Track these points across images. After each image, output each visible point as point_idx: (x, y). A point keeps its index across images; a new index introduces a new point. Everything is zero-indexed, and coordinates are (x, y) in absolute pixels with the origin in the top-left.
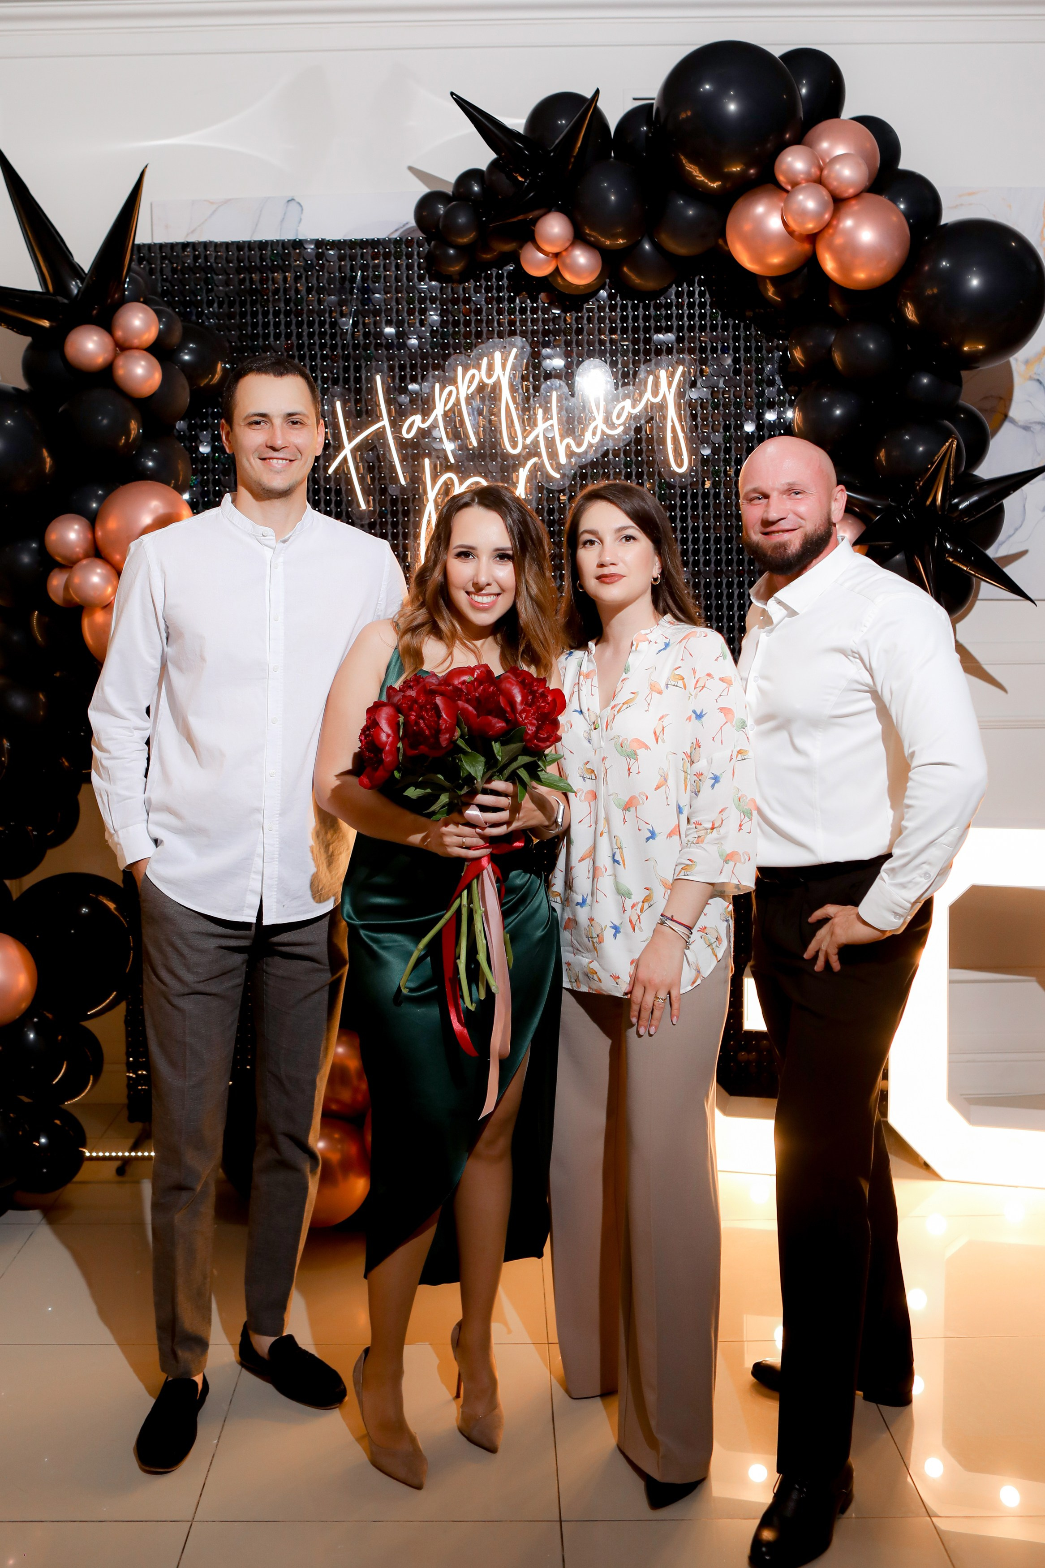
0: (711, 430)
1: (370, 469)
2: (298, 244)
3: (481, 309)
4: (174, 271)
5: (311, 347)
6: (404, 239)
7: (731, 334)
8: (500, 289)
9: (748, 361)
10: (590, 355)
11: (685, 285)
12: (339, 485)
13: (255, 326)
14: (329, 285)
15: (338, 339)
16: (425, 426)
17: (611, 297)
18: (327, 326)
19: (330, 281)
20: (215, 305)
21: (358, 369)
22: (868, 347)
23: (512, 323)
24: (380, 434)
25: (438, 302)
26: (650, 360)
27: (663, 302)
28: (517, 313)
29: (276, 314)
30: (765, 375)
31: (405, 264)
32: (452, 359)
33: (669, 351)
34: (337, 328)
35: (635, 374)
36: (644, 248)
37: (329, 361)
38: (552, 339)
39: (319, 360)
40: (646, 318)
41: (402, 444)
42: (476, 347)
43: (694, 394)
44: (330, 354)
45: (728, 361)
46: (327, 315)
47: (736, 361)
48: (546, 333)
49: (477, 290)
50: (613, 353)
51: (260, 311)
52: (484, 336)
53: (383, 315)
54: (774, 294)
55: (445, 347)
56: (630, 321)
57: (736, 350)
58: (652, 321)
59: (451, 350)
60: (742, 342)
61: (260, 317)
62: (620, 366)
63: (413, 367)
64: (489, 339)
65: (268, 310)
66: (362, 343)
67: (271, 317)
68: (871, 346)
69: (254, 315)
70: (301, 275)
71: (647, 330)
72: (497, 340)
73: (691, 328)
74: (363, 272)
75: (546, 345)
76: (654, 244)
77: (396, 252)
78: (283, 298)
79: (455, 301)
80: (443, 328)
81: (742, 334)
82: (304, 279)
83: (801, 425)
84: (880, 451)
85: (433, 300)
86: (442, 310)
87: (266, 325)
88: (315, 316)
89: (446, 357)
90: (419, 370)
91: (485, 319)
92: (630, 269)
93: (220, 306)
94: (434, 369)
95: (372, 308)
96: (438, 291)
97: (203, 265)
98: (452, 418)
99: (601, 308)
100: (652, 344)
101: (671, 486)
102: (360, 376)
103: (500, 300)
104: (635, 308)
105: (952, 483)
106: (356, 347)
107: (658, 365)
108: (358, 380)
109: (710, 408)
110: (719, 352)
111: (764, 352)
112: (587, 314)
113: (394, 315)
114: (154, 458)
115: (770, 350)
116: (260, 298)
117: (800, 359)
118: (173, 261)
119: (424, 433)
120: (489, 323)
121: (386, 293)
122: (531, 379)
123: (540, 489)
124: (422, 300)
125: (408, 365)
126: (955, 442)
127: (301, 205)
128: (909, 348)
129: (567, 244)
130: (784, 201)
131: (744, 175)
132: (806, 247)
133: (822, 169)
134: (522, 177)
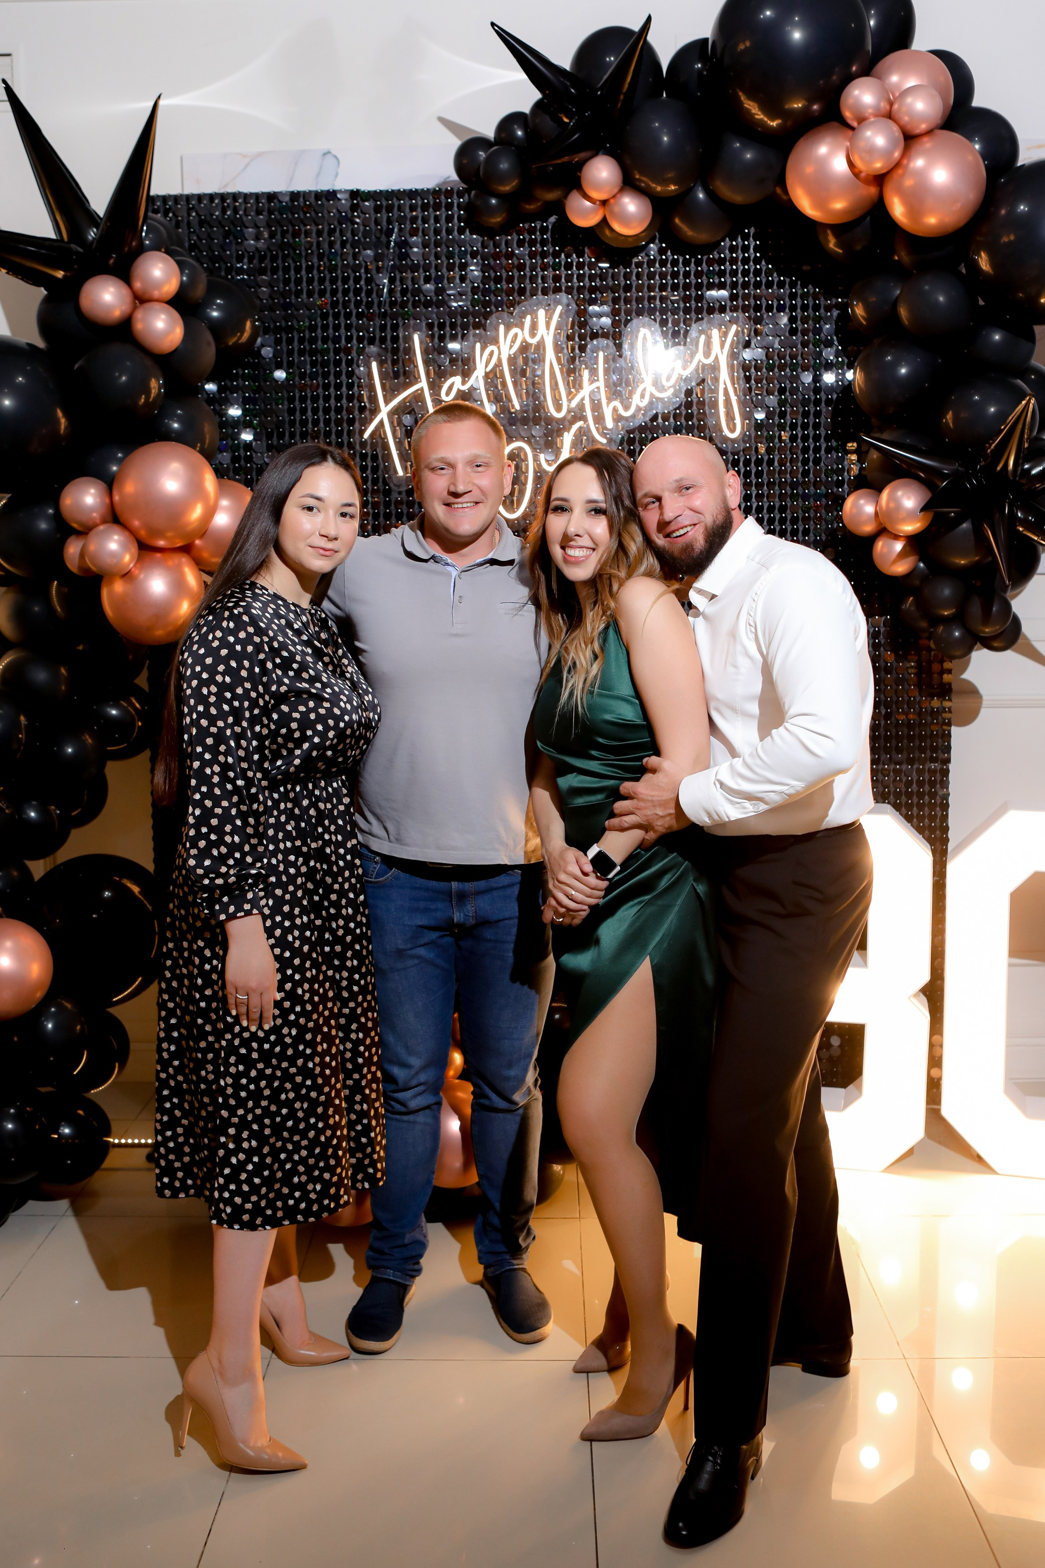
0: (765, 393)
2: (331, 195)
3: (524, 264)
4: (202, 223)
5: (346, 304)
6: (443, 190)
7: (788, 292)
8: (544, 243)
9: (805, 320)
10: (639, 313)
11: (739, 239)
12: (375, 450)
13: (287, 282)
14: (365, 238)
15: (374, 296)
17: (662, 251)
18: (362, 282)
19: (366, 234)
20: (246, 260)
21: (395, 328)
22: (937, 301)
23: (557, 279)
25: (479, 257)
26: (702, 319)
27: (717, 256)
28: (563, 269)
29: (309, 269)
30: (822, 335)
31: (444, 216)
33: (722, 309)
34: (373, 285)
35: (686, 332)
36: (697, 197)
37: (365, 319)
38: (599, 296)
39: (354, 318)
40: (698, 275)
42: (519, 304)
43: (747, 355)
44: (366, 311)
45: (784, 320)
46: (363, 271)
47: (792, 320)
48: (592, 290)
49: (520, 243)
50: (663, 311)
51: (292, 266)
52: (528, 293)
53: (421, 270)
54: (836, 245)
55: (486, 304)
56: (681, 277)
57: (793, 308)
58: (704, 277)
59: (493, 308)
60: (799, 299)
61: (292, 272)
62: (670, 325)
63: (453, 326)
64: (532, 295)
65: (301, 266)
66: (399, 300)
67: (303, 272)
68: (941, 299)
69: (286, 270)
70: (335, 227)
71: (699, 287)
72: (540, 297)
73: (745, 285)
74: (400, 225)
75: (593, 302)
76: (708, 192)
77: (435, 203)
78: (316, 253)
79: (496, 256)
80: (484, 284)
81: (800, 292)
82: (338, 232)
83: (862, 386)
84: (947, 413)
85: (474, 255)
86: (484, 264)
87: (298, 282)
88: (350, 271)
89: (487, 316)
90: (459, 329)
91: (528, 274)
92: (682, 220)
93: (250, 261)
94: (475, 328)
95: (410, 263)
96: (480, 245)
97: (232, 218)
99: (651, 263)
100: (704, 302)
102: (398, 335)
103: (544, 255)
104: (686, 263)
105: (1026, 445)
106: (393, 304)
108: (395, 339)
109: (764, 370)
110: (775, 310)
111: (822, 311)
112: (636, 270)
113: (433, 270)
114: (180, 420)
115: (828, 309)
116: (292, 253)
117: (862, 316)
118: (201, 214)
120: (533, 279)
121: (424, 247)
122: (577, 339)
124: (463, 255)
125: (448, 324)
126: (1033, 401)
127: (335, 157)
128: (981, 303)
129: (616, 190)
130: (851, 140)
131: (806, 110)
132: (873, 190)
133: (891, 104)
134: (567, 118)
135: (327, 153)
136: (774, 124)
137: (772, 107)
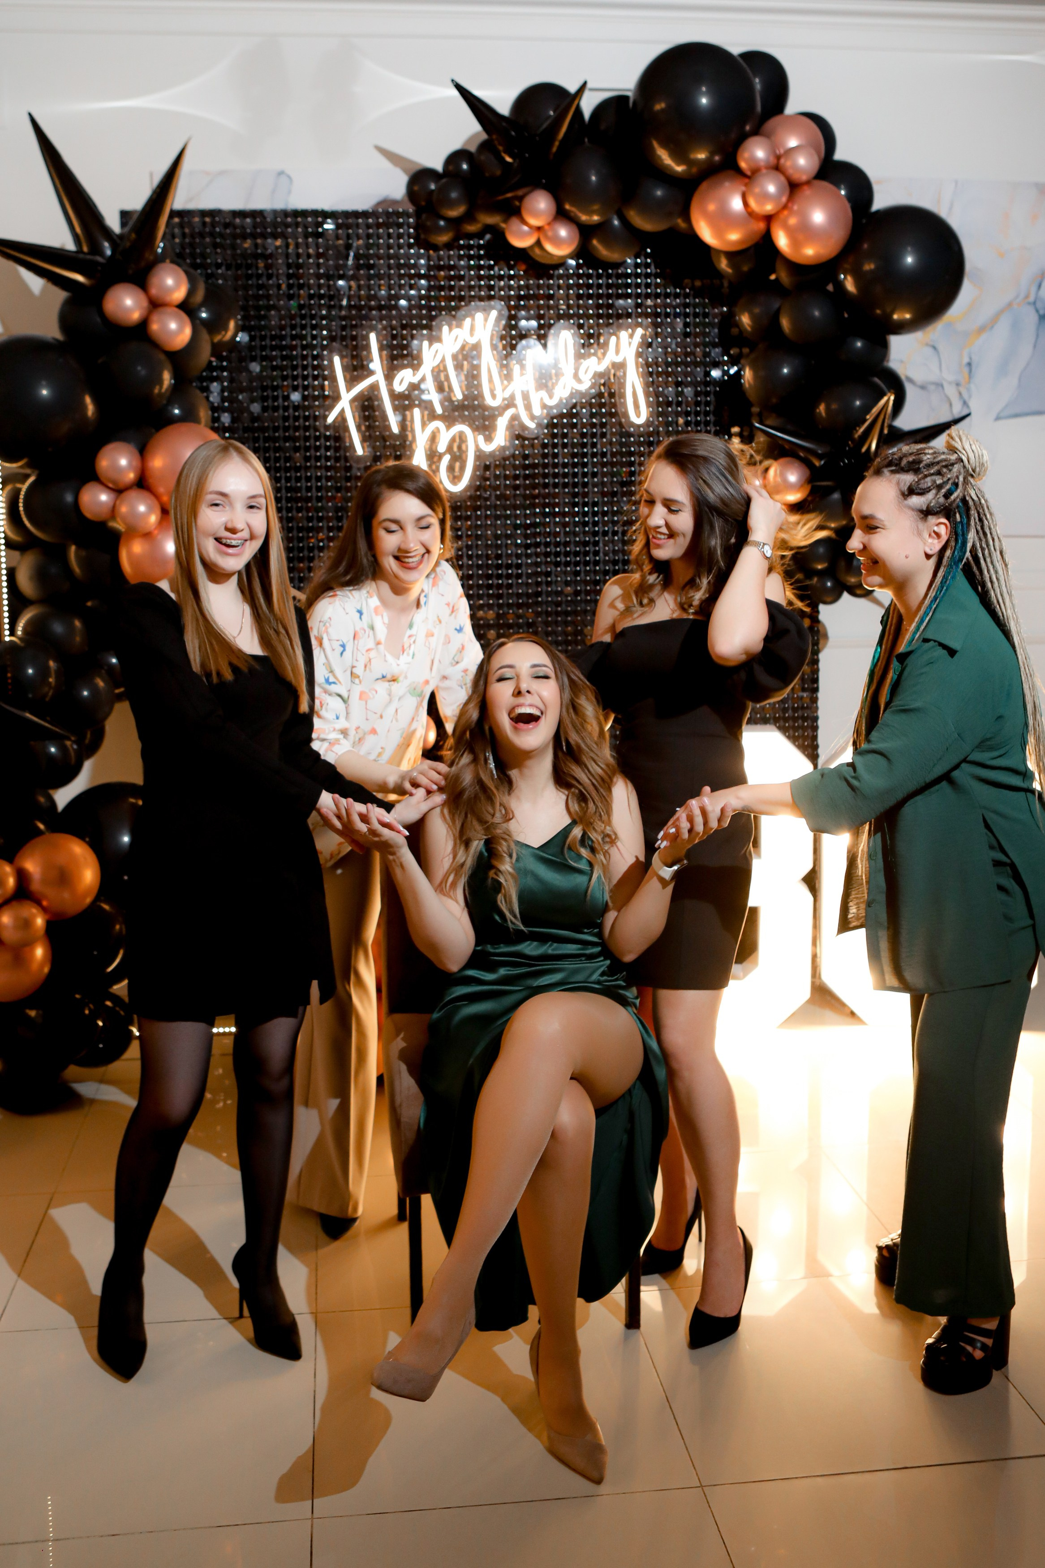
1: (366, 418)
3: (464, 275)
4: (185, 235)
5: (311, 307)
7: (683, 302)
8: (480, 257)
9: (696, 325)
10: (561, 318)
11: (643, 258)
12: (338, 432)
13: (260, 287)
14: (328, 251)
15: (336, 300)
16: (415, 380)
17: (579, 266)
18: (326, 289)
19: (329, 247)
21: (354, 328)
22: (814, 315)
23: (491, 288)
24: (374, 387)
26: (612, 323)
27: (624, 272)
28: (496, 280)
30: (711, 338)
32: (438, 320)
33: (629, 315)
34: (335, 291)
35: (600, 335)
36: (613, 225)
37: (326, 320)
38: (526, 303)
39: (318, 319)
40: (609, 286)
41: (394, 396)
42: (459, 309)
43: (650, 354)
44: (328, 313)
45: (679, 325)
46: (326, 279)
47: (686, 325)
48: (521, 298)
49: (461, 258)
50: (580, 317)
51: (265, 274)
52: (467, 300)
54: (727, 266)
55: (430, 309)
56: (595, 288)
57: (687, 315)
58: (614, 289)
59: (438, 312)
60: (691, 308)
61: (265, 279)
62: (586, 328)
63: (403, 327)
64: (471, 302)
65: (272, 273)
66: (357, 304)
67: (274, 279)
68: (817, 314)
69: (260, 277)
70: (304, 242)
71: (610, 296)
72: (478, 303)
73: (648, 296)
74: (358, 240)
75: (521, 308)
76: (622, 219)
77: (388, 222)
78: (286, 263)
79: (441, 268)
80: (428, 292)
81: (692, 302)
82: (305, 245)
83: (752, 382)
84: (820, 405)
86: (432, 276)
88: (315, 279)
89: (432, 318)
90: (408, 329)
91: (467, 284)
92: (599, 241)
93: (228, 269)
94: (423, 328)
95: (366, 272)
96: (427, 258)
98: (439, 372)
99: (571, 276)
100: (614, 309)
101: (629, 435)
102: (355, 334)
103: (480, 268)
104: (599, 277)
106: (352, 308)
107: (620, 327)
108: (354, 338)
109: (664, 366)
110: (672, 317)
111: (710, 318)
112: (557, 282)
114: (180, 405)
117: (748, 324)
118: (185, 226)
119: (414, 387)
120: (471, 288)
122: (509, 339)
123: (518, 437)
124: (411, 267)
125: (399, 325)
126: (892, 398)
127: (289, 177)
128: (846, 315)
129: (550, 218)
130: (746, 185)
131: (709, 161)
132: (762, 226)
133: (778, 158)
134: (510, 156)
135: (281, 173)
136: (679, 169)
137: (679, 155)
